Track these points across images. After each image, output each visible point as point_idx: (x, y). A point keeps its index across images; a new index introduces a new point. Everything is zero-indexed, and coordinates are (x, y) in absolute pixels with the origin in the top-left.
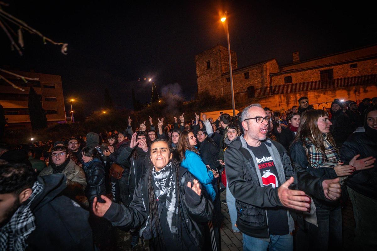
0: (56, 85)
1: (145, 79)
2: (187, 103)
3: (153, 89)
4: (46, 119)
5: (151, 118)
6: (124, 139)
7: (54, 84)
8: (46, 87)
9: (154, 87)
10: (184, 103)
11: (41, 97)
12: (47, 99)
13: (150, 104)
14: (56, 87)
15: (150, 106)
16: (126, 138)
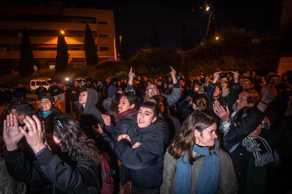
0: (108, 20)
1: (201, 8)
2: (259, 41)
3: (209, 21)
4: (97, 56)
5: (173, 70)
6: (129, 108)
7: (107, 20)
8: (100, 23)
9: (212, 18)
10: (254, 40)
11: (96, 34)
12: (101, 36)
13: (204, 42)
14: (108, 23)
15: (203, 44)
16: (133, 106)
